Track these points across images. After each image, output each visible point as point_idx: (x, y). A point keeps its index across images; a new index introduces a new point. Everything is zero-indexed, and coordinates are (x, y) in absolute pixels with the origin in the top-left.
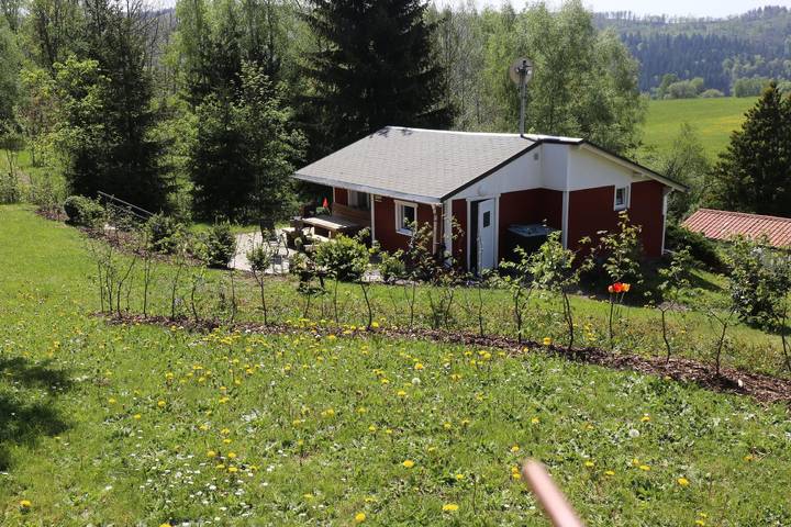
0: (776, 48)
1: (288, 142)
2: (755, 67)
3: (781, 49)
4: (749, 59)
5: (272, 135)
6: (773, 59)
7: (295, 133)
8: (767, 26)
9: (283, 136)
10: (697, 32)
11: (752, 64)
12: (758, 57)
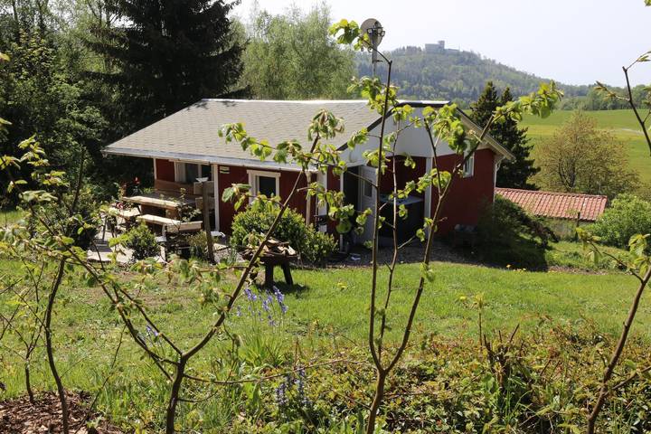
0: (416, 77)
1: (80, 120)
2: (404, 90)
3: (419, 77)
4: (399, 83)
5: (62, 114)
6: (415, 84)
7: (89, 109)
8: (409, 61)
9: (74, 113)
10: (363, 62)
11: (402, 87)
12: (405, 82)
